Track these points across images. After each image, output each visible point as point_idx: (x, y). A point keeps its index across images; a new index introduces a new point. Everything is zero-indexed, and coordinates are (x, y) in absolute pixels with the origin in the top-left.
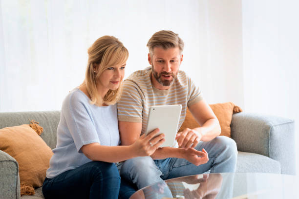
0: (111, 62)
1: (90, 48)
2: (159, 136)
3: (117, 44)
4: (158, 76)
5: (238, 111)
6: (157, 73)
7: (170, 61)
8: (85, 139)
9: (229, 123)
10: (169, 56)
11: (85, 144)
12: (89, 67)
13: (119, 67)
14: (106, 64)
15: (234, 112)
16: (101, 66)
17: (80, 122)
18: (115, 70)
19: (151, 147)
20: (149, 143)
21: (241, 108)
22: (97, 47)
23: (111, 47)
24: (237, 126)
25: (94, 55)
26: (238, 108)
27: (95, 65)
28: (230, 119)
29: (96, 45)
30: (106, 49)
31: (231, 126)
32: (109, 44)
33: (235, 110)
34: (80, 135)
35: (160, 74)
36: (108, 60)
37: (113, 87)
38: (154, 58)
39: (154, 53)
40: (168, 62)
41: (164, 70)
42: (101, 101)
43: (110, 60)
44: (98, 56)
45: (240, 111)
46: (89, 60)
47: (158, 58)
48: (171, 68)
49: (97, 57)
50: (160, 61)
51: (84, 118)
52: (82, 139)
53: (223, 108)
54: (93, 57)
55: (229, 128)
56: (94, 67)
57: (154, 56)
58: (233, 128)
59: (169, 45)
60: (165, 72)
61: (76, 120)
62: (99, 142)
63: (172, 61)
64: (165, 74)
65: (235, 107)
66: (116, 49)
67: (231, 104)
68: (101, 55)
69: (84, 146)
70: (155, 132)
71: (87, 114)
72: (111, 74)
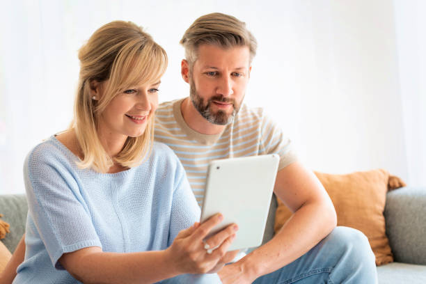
0: (131, 78)
1: (83, 49)
2: (225, 228)
3: (141, 38)
4: (206, 103)
5: (397, 185)
6: (201, 100)
7: (232, 74)
8: (68, 241)
9: (381, 208)
10: (231, 62)
11: (66, 251)
12: (82, 89)
13: (147, 87)
14: (121, 81)
15: (391, 188)
16: (110, 86)
17: (53, 206)
18: (139, 93)
19: (207, 254)
20: (203, 244)
21: (403, 180)
22: (100, 45)
23: (131, 44)
24: (397, 214)
25: (92, 63)
26: (398, 179)
27: (96, 83)
28: (383, 200)
29: (94, 41)
30: (121, 47)
31: (386, 213)
32: (125, 38)
33: (391, 184)
34: (55, 232)
35: (209, 101)
36: (124, 73)
37: (133, 132)
38: (198, 67)
39: (197, 55)
40: (228, 75)
41: (219, 92)
42: (106, 162)
43: (128, 73)
44: (102, 65)
45: (401, 186)
46: (81, 73)
47: (207, 67)
48: (233, 89)
49: (100, 67)
50: (211, 73)
51: (59, 197)
52: (59, 239)
53: (367, 180)
54: (91, 67)
55: (382, 218)
56: (93, 88)
57: (197, 63)
58: (390, 218)
59: (234, 39)
60: (222, 95)
61: (45, 203)
62: (100, 244)
63: (235, 75)
64: (219, 99)
65: (390, 179)
66: (141, 48)
67: (384, 173)
68: (108, 61)
69: (64, 255)
70: (214, 222)
71: (67, 188)
72: (129, 102)
